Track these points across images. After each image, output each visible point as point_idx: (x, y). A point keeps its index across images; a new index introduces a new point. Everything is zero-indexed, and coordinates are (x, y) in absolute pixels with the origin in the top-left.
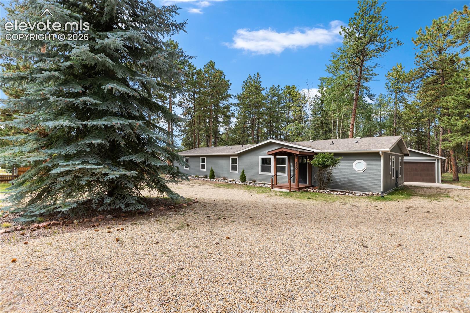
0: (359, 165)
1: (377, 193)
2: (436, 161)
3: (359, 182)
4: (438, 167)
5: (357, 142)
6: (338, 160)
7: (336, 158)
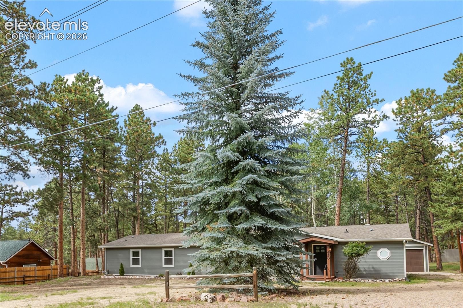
0: (383, 254)
1: (402, 279)
2: (424, 248)
3: (385, 269)
4: (426, 254)
5: (372, 231)
6: (368, 249)
7: (367, 247)
